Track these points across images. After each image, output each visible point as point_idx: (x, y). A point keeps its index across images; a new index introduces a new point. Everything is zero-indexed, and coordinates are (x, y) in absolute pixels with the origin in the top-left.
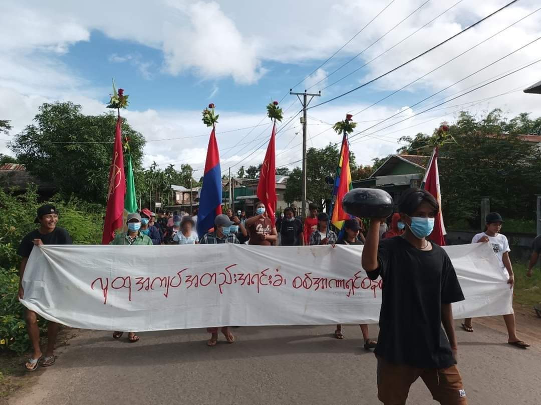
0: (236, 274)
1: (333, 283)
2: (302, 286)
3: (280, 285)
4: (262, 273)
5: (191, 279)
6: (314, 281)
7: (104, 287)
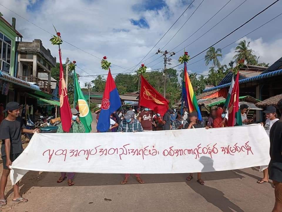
0: (130, 149)
1: (186, 152)
2: (169, 155)
3: (156, 155)
4: (145, 149)
5: (103, 151)
6: (175, 152)
7: (50, 154)
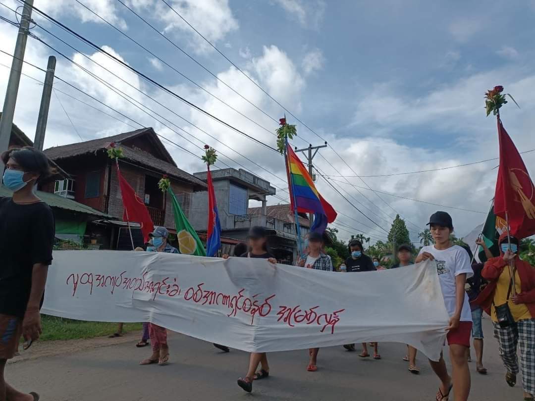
0: (146, 281)
1: (221, 298)
2: (193, 298)
3: (175, 295)
4: (163, 281)
5: (127, 282)
6: (204, 294)
7: (75, 282)
